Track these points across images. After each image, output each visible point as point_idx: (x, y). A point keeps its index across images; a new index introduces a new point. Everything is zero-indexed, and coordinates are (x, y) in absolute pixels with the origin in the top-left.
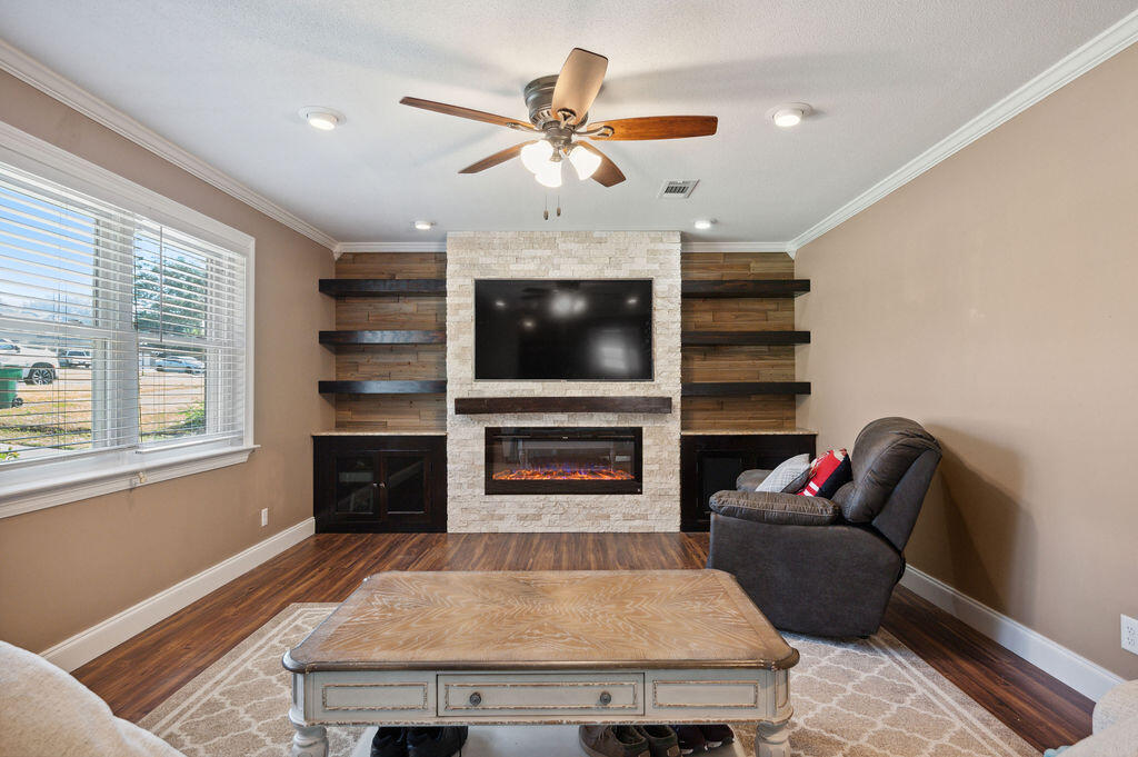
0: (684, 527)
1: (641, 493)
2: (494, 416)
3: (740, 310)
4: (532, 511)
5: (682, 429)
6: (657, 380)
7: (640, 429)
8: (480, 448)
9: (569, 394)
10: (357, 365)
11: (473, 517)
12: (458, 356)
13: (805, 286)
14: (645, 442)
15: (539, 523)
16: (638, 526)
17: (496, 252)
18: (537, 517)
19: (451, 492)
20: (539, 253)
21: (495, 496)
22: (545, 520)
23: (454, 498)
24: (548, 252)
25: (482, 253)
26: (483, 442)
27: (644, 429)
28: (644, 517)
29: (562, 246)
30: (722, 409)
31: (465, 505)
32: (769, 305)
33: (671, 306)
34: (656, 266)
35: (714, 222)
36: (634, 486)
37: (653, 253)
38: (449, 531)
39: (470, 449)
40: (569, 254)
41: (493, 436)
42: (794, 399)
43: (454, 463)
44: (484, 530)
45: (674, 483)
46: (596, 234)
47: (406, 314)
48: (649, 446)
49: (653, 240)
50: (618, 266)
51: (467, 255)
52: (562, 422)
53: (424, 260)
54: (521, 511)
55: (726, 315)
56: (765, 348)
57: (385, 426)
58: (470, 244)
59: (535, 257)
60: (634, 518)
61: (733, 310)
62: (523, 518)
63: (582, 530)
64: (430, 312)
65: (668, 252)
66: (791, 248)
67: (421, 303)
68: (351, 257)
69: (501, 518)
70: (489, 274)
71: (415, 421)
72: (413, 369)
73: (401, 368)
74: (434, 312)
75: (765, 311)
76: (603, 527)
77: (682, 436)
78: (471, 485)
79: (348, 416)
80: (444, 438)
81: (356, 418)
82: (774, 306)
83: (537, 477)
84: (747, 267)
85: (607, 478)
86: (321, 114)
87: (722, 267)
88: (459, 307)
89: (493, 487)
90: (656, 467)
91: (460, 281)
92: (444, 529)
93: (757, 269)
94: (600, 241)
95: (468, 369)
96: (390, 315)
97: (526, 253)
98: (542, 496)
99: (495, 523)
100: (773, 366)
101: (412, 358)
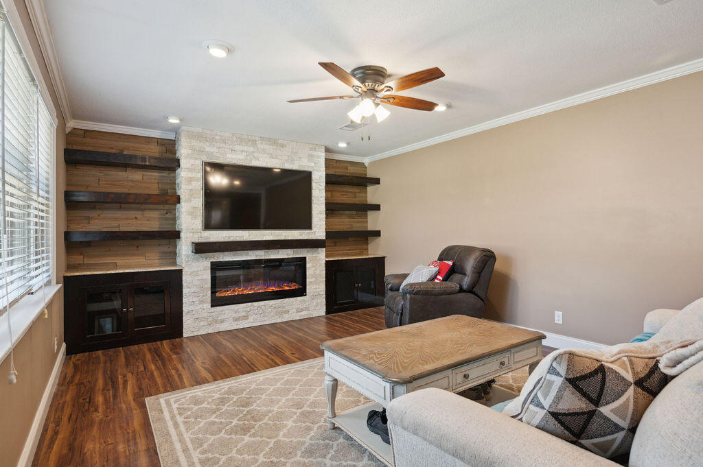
0: (327, 312)
1: (306, 295)
2: (216, 254)
3: (343, 191)
4: (244, 314)
5: (326, 256)
6: (314, 229)
7: (305, 258)
8: (207, 276)
9: (265, 238)
10: (89, 218)
11: (202, 323)
12: (191, 214)
13: (376, 181)
14: (308, 265)
15: (247, 321)
16: (304, 315)
17: (218, 145)
18: (246, 318)
19: (185, 309)
20: (246, 148)
21: (218, 308)
22: (251, 319)
23: (189, 312)
24: (251, 149)
25: (208, 144)
26: (209, 272)
27: (307, 258)
28: (308, 309)
29: (260, 146)
30: (335, 245)
31: (197, 316)
32: (356, 190)
33: (321, 188)
34: (313, 164)
35: (348, 144)
36: (301, 292)
37: (311, 156)
38: (185, 335)
39: (199, 278)
40: (264, 151)
41: (215, 267)
42: (367, 240)
43: (188, 288)
44: (211, 331)
45: (322, 288)
46: (280, 141)
47: (132, 181)
48: (309, 268)
49: (311, 149)
50: (292, 161)
51: (197, 144)
52: (261, 256)
53: (148, 142)
54: (235, 315)
55: (338, 194)
56: (355, 213)
57: (115, 266)
58: (199, 137)
59: (243, 151)
60: (302, 310)
61: (339, 192)
62: (236, 320)
63: (273, 322)
64: (153, 181)
65: (319, 157)
66: (366, 161)
67: (145, 173)
68: (83, 132)
69: (222, 321)
70: (212, 159)
71: (141, 260)
72: (139, 222)
73: (128, 221)
74: (156, 181)
75: (354, 193)
76: (286, 318)
77: (326, 261)
78: (201, 302)
79: (78, 259)
80: (181, 271)
81: (87, 261)
82: (359, 191)
83: (245, 292)
84: (347, 168)
85: (287, 288)
86: (221, 46)
87: (334, 168)
88: (190, 180)
89: (216, 302)
90: (313, 280)
91: (192, 161)
92: (181, 334)
93: (352, 170)
94: (282, 146)
95: (199, 222)
96: (119, 181)
97: (237, 148)
98: (250, 304)
99: (218, 326)
100: (358, 222)
101: (138, 214)
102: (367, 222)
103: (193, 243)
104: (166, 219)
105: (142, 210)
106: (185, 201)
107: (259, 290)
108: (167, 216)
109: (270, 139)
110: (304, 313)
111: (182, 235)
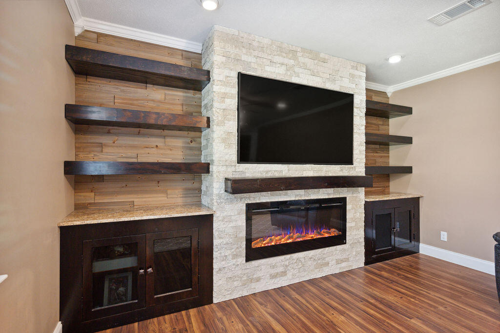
0: (366, 263)
1: (345, 243)
2: (253, 194)
4: (281, 269)
5: (366, 197)
6: (355, 164)
8: (242, 221)
10: (101, 145)
11: (236, 284)
12: (224, 140)
15: (285, 278)
16: (344, 267)
17: (256, 53)
18: (284, 273)
19: (216, 266)
20: (286, 61)
21: (253, 262)
22: (289, 275)
23: (220, 270)
24: (292, 62)
25: (244, 51)
26: (244, 217)
27: (347, 199)
28: (347, 260)
29: (301, 60)
31: (230, 275)
34: (354, 86)
36: (341, 239)
37: (352, 76)
38: (215, 301)
39: (232, 225)
40: (305, 67)
41: (252, 210)
42: (388, 177)
43: (220, 238)
44: (245, 293)
45: (361, 234)
46: (322, 55)
47: (153, 100)
48: (350, 210)
49: (353, 67)
50: (334, 81)
52: (301, 196)
53: (172, 54)
54: (273, 271)
57: (132, 206)
58: (234, 40)
59: (282, 64)
60: (342, 261)
62: (273, 277)
63: (312, 277)
64: (177, 102)
65: (360, 77)
67: (167, 92)
68: (95, 36)
69: (258, 280)
70: (247, 71)
72: (162, 152)
73: (148, 150)
74: (180, 102)
75: (378, 125)
77: (366, 202)
78: (235, 256)
79: (88, 197)
80: (211, 217)
81: (99, 199)
82: (381, 123)
83: (282, 241)
85: (326, 235)
88: (224, 96)
90: (353, 224)
91: (226, 72)
92: (210, 301)
94: (324, 61)
95: (233, 152)
96: (137, 100)
97: (277, 59)
98: (288, 256)
99: (253, 285)
100: (381, 157)
101: (158, 141)
102: (389, 157)
103: (227, 179)
104: (191, 149)
105: (164, 137)
106: (218, 125)
107: (298, 238)
108: (193, 145)
109: (311, 52)
110: (344, 264)
111: (213, 168)
